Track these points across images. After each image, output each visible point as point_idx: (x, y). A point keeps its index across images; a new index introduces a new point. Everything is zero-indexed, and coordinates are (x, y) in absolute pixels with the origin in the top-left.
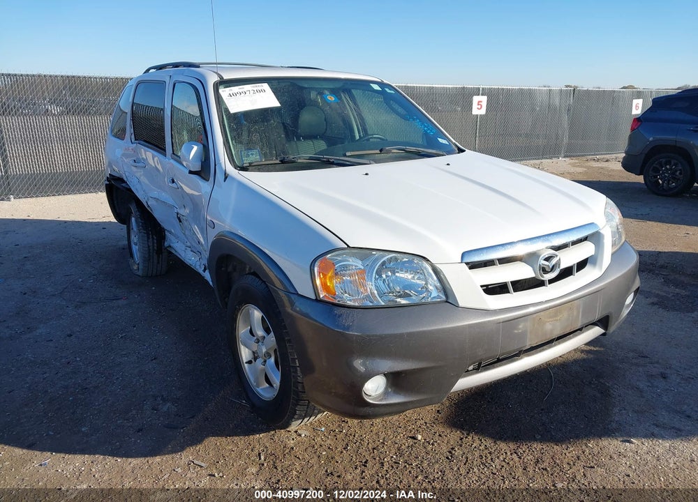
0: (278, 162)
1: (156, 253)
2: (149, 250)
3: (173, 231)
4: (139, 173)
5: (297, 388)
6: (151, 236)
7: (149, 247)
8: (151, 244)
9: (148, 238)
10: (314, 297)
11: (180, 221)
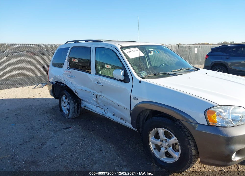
0: (154, 75)
1: (77, 109)
2: (75, 108)
3: (88, 101)
4: (72, 80)
5: (192, 158)
6: (75, 103)
7: (75, 107)
8: (75, 106)
9: (74, 104)
10: (207, 124)
11: (97, 97)
